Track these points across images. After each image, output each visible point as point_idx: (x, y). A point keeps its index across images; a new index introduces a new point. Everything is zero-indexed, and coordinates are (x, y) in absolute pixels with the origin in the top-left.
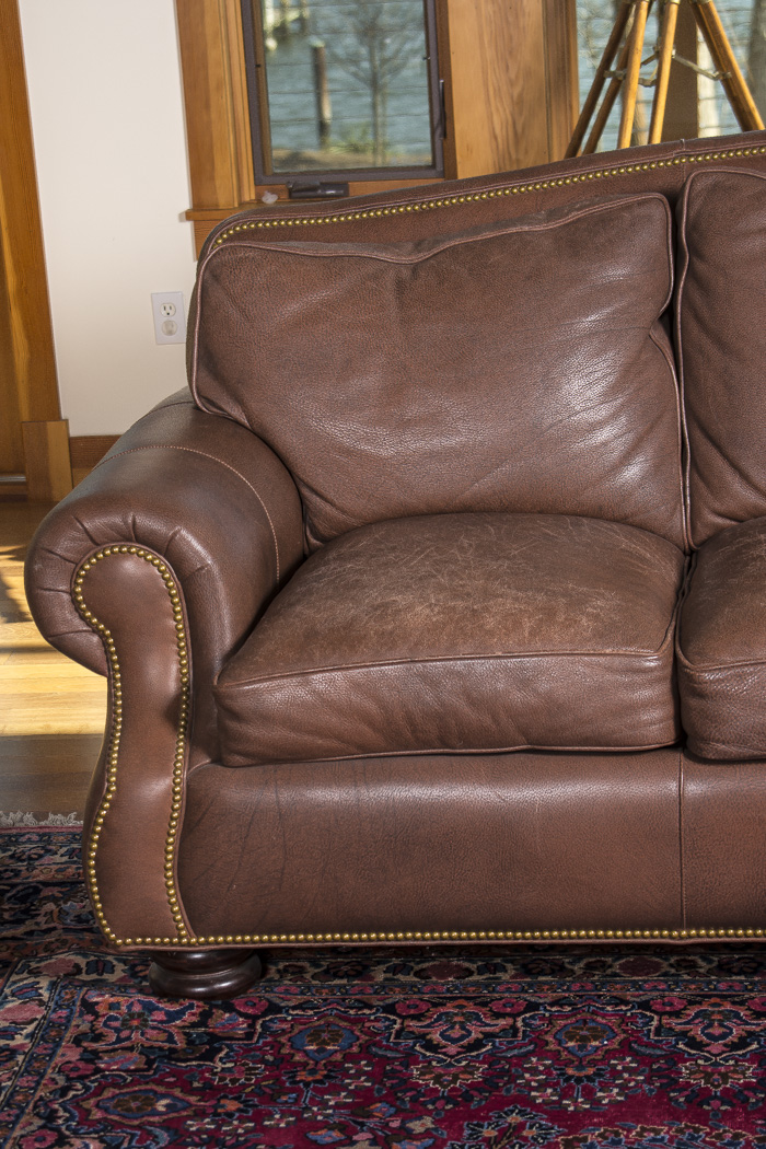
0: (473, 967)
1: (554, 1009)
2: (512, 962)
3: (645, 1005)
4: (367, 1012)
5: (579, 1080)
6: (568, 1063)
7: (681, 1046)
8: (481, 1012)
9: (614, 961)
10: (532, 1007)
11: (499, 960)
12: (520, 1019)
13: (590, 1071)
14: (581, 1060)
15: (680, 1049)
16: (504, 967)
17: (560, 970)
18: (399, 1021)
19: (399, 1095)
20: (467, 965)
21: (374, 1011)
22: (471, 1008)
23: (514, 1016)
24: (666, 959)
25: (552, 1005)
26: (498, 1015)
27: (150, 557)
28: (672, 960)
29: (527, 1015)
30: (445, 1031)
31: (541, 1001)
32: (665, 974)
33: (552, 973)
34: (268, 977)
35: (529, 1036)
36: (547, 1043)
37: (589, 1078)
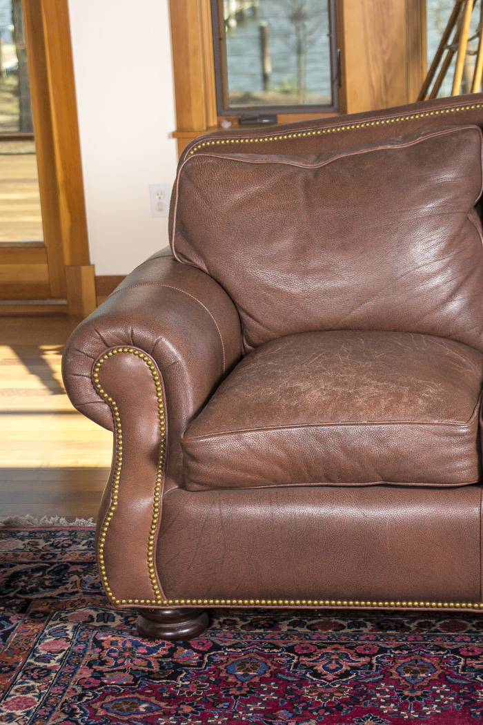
0: (345, 623)
1: (397, 652)
2: (370, 621)
3: (456, 651)
4: (275, 651)
5: (411, 699)
6: (405, 687)
7: (478, 678)
8: (350, 652)
9: (436, 622)
10: (382, 650)
11: (361, 620)
12: (374, 658)
13: (419, 693)
14: (413, 686)
15: (478, 680)
16: (365, 624)
17: (401, 627)
18: (296, 657)
19: (295, 705)
20: (341, 622)
21: (280, 650)
22: (343, 650)
23: (371, 656)
24: (470, 622)
25: (395, 649)
26: (360, 655)
27: (142, 355)
28: (474, 623)
29: (379, 656)
30: (326, 665)
31: (389, 647)
32: (470, 631)
33: (396, 629)
34: (213, 626)
35: (380, 669)
36: (391, 674)
37: (418, 698)
